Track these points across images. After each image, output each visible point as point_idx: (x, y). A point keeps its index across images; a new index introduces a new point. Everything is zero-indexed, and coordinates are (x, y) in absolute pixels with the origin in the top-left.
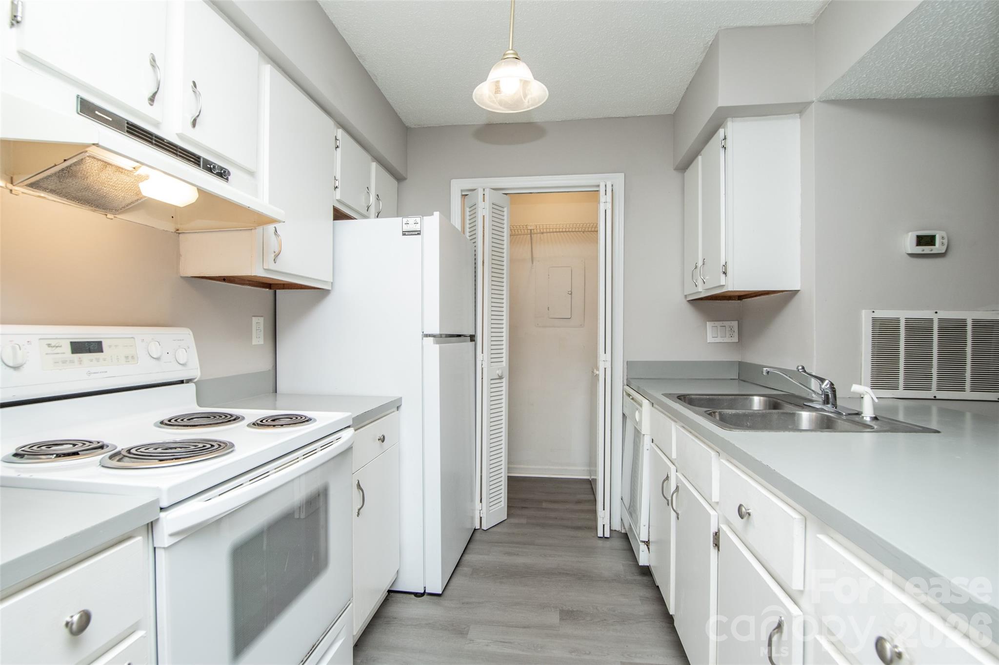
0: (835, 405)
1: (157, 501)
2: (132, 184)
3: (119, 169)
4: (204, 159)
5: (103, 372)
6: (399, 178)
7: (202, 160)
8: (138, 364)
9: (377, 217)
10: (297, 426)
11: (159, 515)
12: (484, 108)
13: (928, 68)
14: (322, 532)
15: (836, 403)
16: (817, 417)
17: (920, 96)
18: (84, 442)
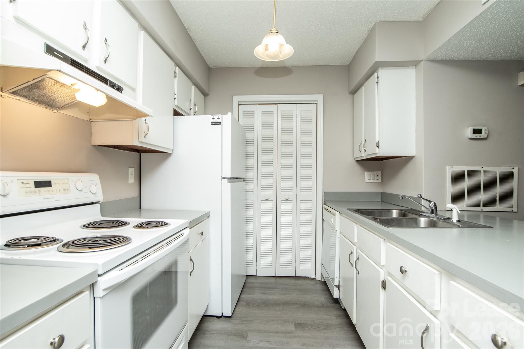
0: (436, 214)
1: (96, 271)
2: (69, 93)
3: (63, 85)
4: (110, 81)
5: (52, 198)
6: (205, 94)
7: (109, 81)
8: (71, 193)
9: (195, 115)
10: (159, 228)
11: (97, 279)
12: (259, 58)
13: (480, 45)
14: (173, 285)
15: (437, 213)
16: (428, 221)
17: (475, 59)
18: (45, 238)
